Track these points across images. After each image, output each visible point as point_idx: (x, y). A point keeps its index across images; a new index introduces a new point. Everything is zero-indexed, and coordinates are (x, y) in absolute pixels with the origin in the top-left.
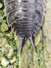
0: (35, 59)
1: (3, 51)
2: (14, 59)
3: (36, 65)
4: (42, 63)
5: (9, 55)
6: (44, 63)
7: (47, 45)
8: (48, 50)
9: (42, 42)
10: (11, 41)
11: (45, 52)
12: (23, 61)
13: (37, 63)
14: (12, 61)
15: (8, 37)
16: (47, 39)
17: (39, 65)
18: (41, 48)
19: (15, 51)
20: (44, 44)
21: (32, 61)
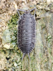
0: (30, 63)
1: (15, 59)
2: (20, 63)
3: (31, 66)
4: (33, 65)
5: (18, 61)
6: (34, 66)
7: (36, 57)
8: (36, 60)
9: (34, 56)
10: (19, 54)
11: (35, 61)
12: (24, 64)
13: (31, 65)
14: (19, 64)
15: (18, 52)
16: (36, 55)
17: (32, 67)
18: (33, 59)
19: (20, 59)
20: (35, 57)
21: (29, 64)
